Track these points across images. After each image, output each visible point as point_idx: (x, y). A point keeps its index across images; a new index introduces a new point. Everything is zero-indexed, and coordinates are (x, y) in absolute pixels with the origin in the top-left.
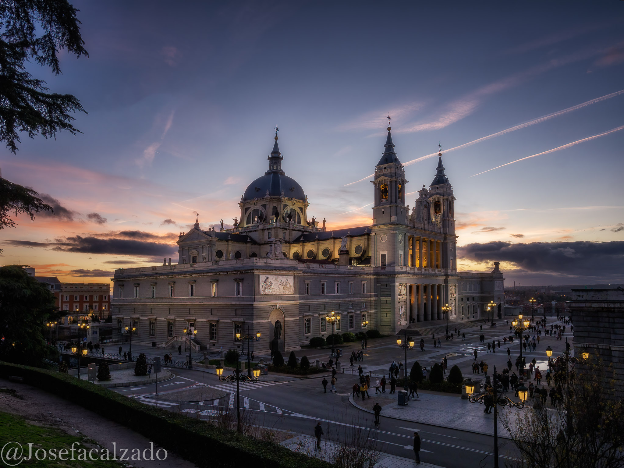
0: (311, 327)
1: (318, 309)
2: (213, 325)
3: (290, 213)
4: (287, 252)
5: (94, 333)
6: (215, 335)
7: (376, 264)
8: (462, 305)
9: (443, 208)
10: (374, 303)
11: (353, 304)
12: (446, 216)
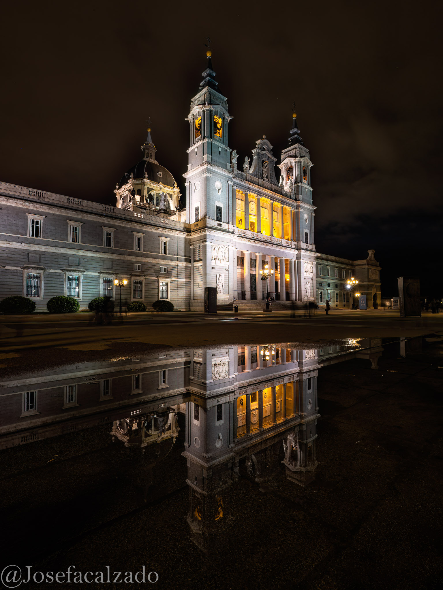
1: (61, 263)
7: (190, 222)
8: (329, 291)
9: (295, 172)
10: (184, 270)
11: (142, 265)
12: (299, 180)
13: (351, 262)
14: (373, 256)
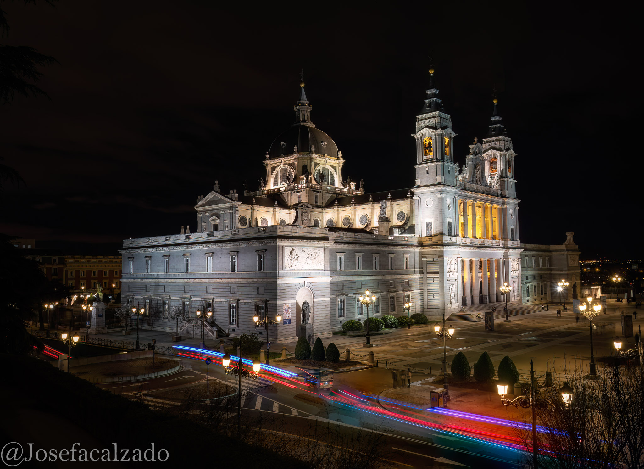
0: (345, 310)
1: (353, 288)
2: (233, 306)
3: (322, 172)
4: (320, 219)
5: (99, 315)
6: (235, 319)
7: (420, 234)
8: (528, 285)
9: (500, 166)
10: (419, 281)
11: (394, 282)
12: (504, 175)
13: (547, 246)
14: (572, 240)
